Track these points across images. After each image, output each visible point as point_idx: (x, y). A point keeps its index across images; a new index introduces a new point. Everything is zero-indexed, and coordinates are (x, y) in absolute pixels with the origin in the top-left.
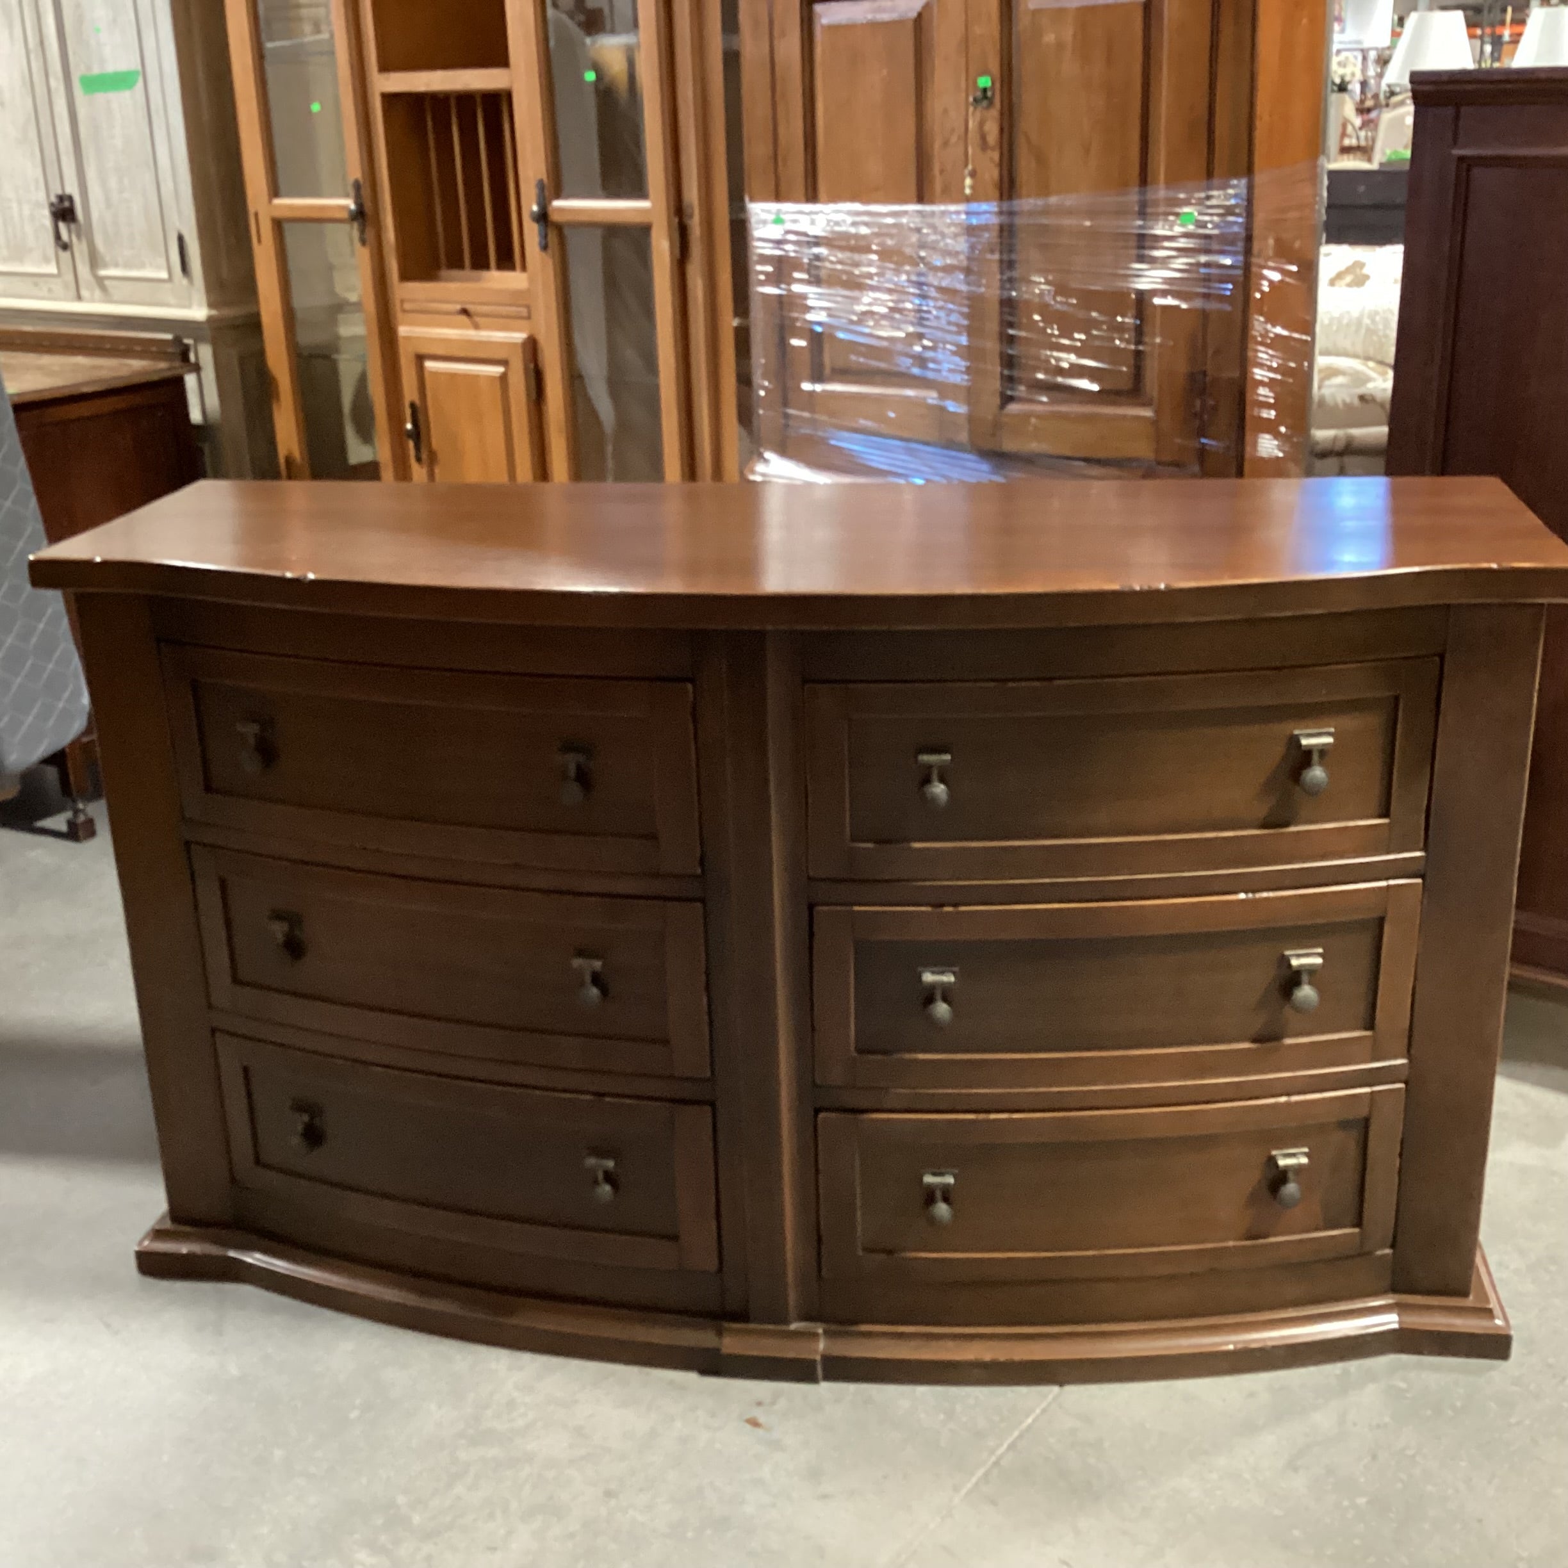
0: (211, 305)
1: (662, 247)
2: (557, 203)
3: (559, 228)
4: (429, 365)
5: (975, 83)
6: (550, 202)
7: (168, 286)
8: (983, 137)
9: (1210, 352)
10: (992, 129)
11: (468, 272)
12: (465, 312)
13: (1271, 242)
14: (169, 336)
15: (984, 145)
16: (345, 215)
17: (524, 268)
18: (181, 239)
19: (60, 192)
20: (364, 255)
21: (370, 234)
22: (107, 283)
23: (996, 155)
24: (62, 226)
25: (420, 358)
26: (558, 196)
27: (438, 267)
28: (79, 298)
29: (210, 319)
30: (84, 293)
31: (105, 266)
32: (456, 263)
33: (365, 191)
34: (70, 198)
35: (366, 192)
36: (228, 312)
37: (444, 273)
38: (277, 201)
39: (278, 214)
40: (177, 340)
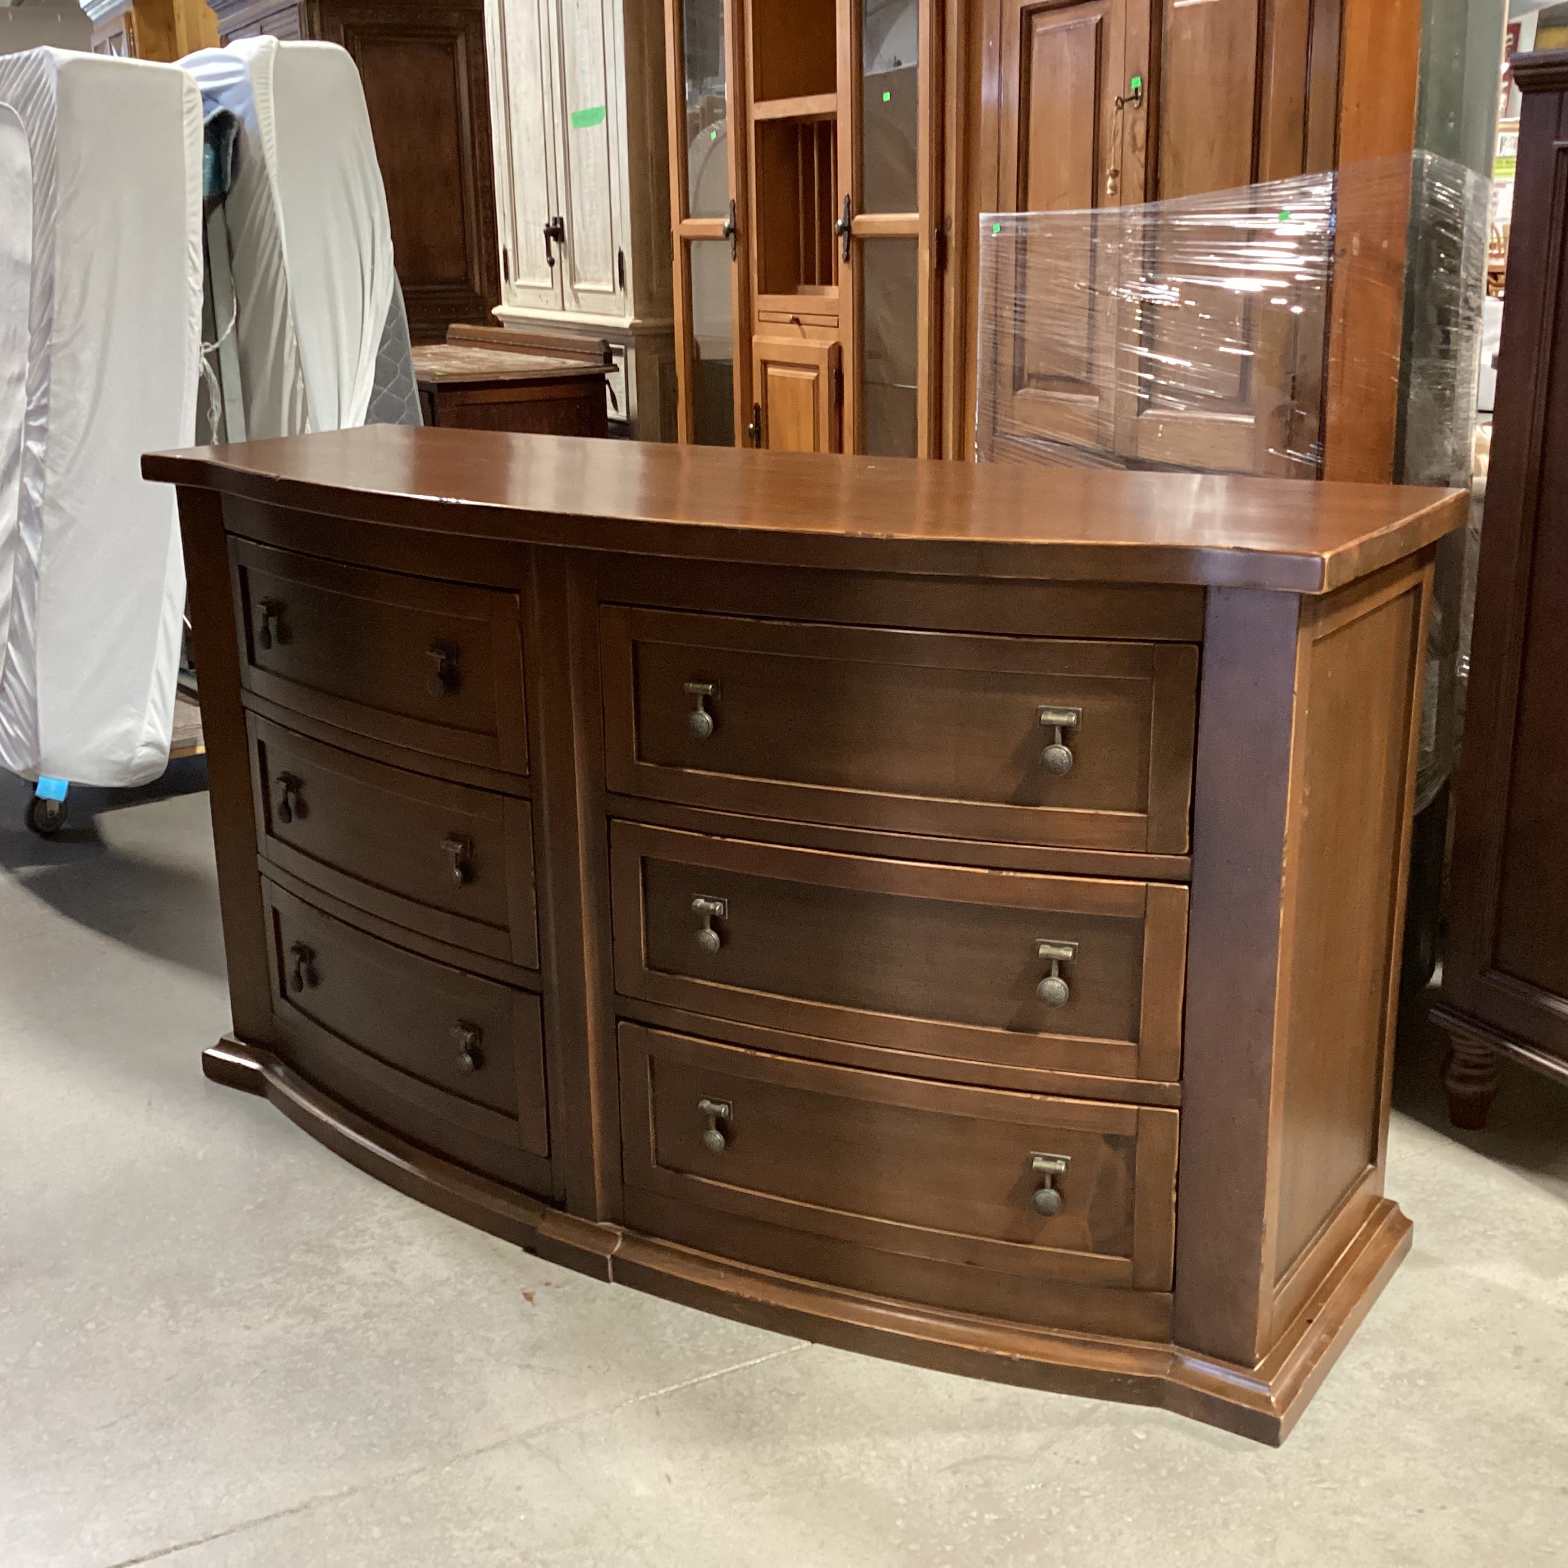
0: (637, 316)
1: (925, 257)
2: (859, 218)
3: (861, 241)
4: (771, 370)
5: (1130, 85)
6: (853, 218)
7: (613, 297)
8: (1134, 138)
9: (1298, 358)
10: (1141, 129)
11: (817, 287)
12: (796, 321)
13: (1356, 241)
14: (597, 340)
15: (1135, 148)
16: (721, 233)
17: (837, 284)
18: (621, 255)
19: (556, 215)
20: (733, 269)
21: (740, 249)
22: (580, 294)
23: (1142, 156)
24: (554, 244)
25: (765, 364)
26: (861, 211)
27: (799, 283)
28: (563, 309)
29: (632, 326)
30: (567, 305)
31: (580, 281)
32: (810, 281)
33: (740, 209)
34: (562, 219)
35: (739, 212)
36: (651, 322)
37: (801, 287)
38: (686, 222)
39: (688, 233)
40: (605, 343)
